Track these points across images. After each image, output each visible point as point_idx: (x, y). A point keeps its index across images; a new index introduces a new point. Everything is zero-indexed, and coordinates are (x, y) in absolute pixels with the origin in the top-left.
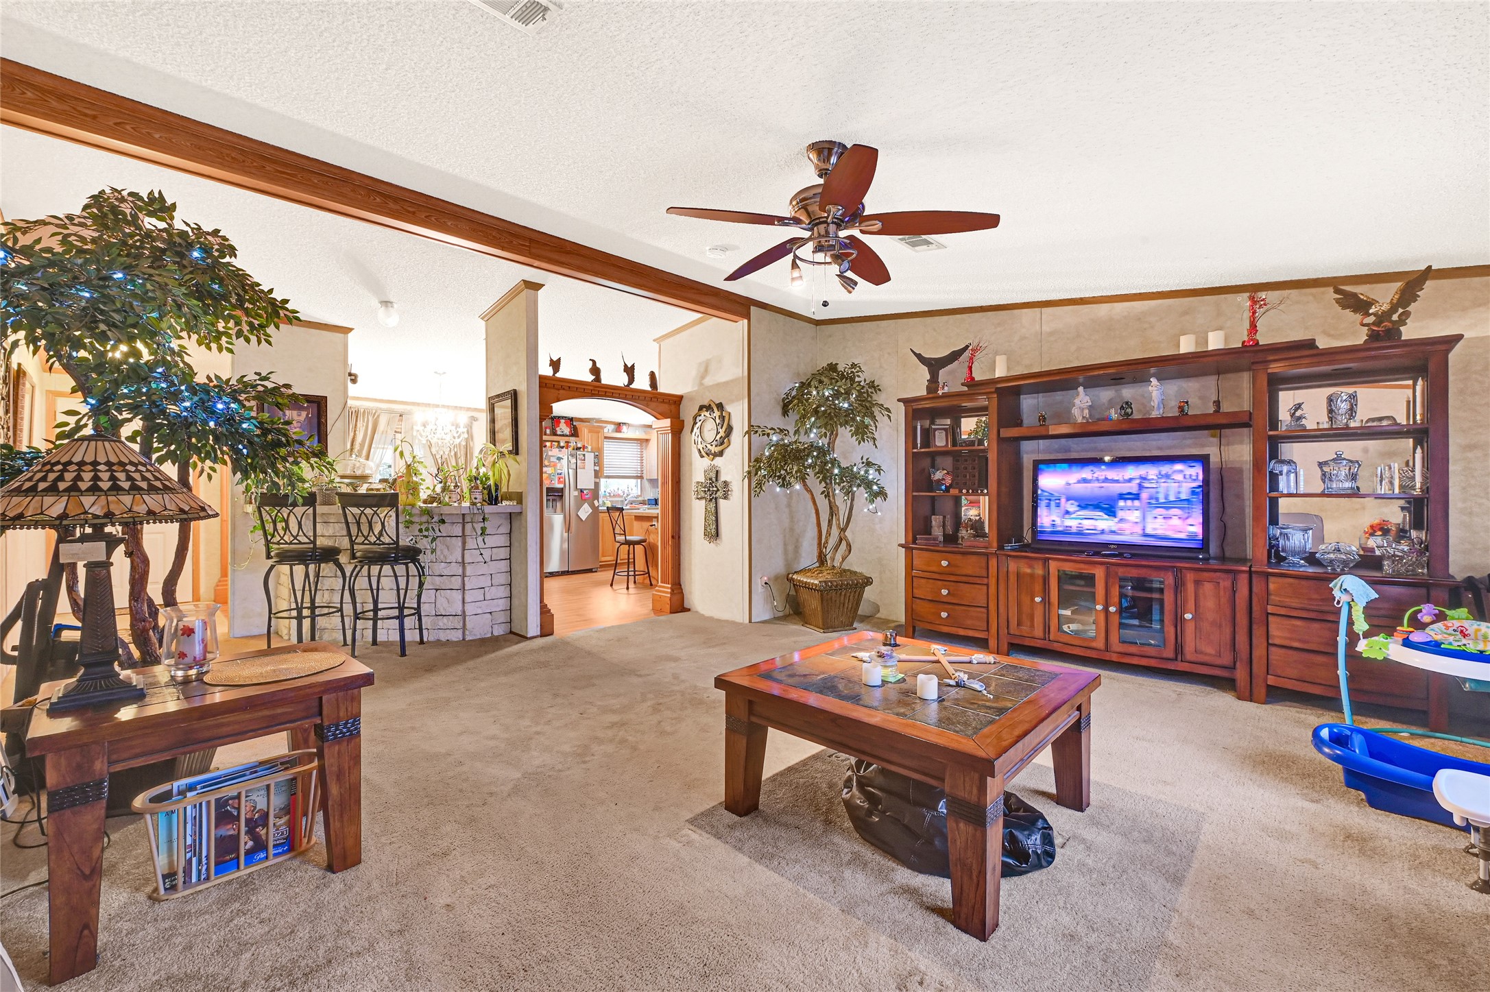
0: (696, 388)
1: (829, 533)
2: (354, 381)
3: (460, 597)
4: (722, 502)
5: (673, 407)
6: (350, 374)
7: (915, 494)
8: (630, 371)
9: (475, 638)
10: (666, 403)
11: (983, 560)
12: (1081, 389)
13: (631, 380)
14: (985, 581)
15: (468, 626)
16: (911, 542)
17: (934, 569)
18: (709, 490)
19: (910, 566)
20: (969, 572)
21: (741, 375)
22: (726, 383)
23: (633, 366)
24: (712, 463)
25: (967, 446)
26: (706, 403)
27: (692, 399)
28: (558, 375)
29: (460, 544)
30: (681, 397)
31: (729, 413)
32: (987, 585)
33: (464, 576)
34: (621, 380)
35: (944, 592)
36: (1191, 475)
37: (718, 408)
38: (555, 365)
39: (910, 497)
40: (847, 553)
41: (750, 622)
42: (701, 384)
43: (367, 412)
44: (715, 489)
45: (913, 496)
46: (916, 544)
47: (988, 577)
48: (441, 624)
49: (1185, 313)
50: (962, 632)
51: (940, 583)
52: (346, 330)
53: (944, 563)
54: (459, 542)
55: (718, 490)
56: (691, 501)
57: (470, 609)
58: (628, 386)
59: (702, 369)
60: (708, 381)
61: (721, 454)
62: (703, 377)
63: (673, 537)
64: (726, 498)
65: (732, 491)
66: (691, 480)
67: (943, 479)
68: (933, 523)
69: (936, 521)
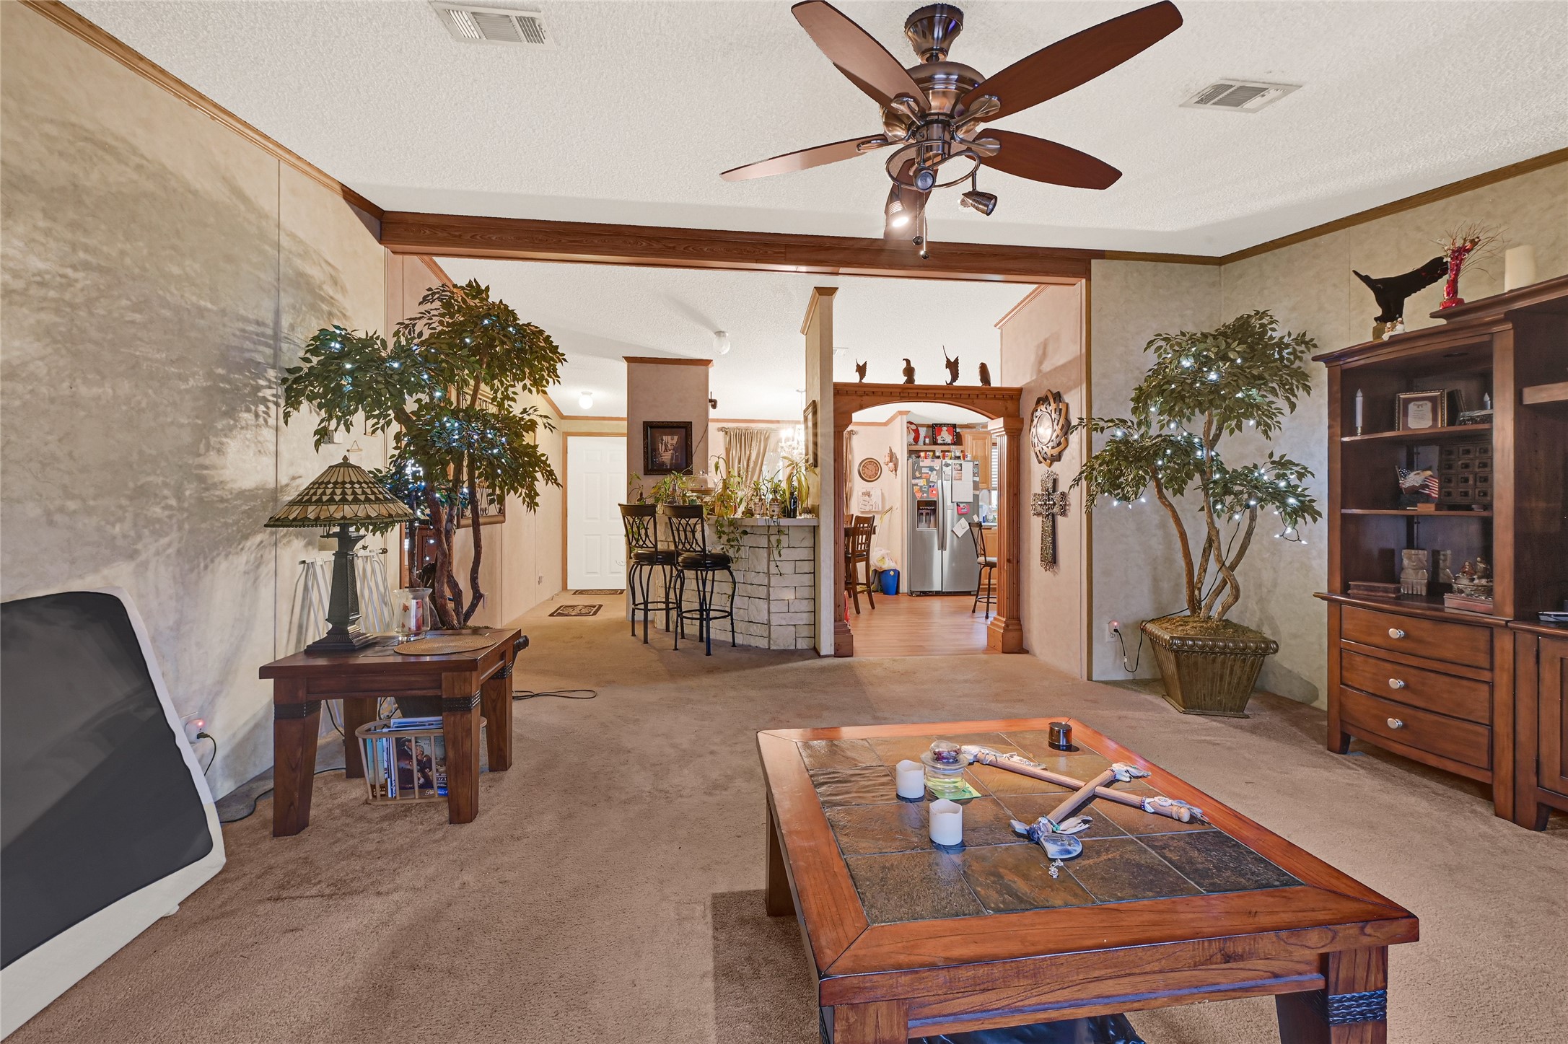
0: (1034, 377)
1: (1204, 569)
2: (714, 406)
3: (766, 606)
4: (1060, 519)
5: (1010, 404)
6: (711, 401)
7: (1344, 511)
8: (953, 366)
9: (779, 648)
10: (999, 399)
11: (1482, 636)
13: (955, 376)
14: (1486, 676)
15: (773, 636)
16: (1336, 590)
17: (1377, 640)
18: (1045, 504)
19: (1336, 631)
20: (1449, 653)
21: (1079, 353)
22: (1064, 366)
23: (957, 359)
24: (1050, 470)
26: (1042, 394)
27: (1030, 391)
28: (864, 381)
29: (766, 555)
30: (1020, 390)
31: (1067, 405)
32: (1491, 685)
33: (769, 586)
34: (943, 377)
35: (1393, 683)
37: (1054, 399)
38: (861, 370)
39: (1338, 517)
40: (1231, 600)
41: (1090, 678)
42: (1040, 371)
43: (759, 432)
44: (1051, 503)
45: (1343, 515)
46: (1348, 596)
47: (1492, 669)
48: (751, 630)
50: (1432, 761)
51: (1388, 666)
52: (707, 363)
53: (1394, 633)
54: (764, 553)
55: (1054, 504)
56: (1028, 516)
57: (775, 620)
58: (951, 383)
59: (1040, 352)
60: (1047, 367)
61: (1058, 458)
62: (1041, 363)
63: (1009, 561)
64: (1064, 513)
65: (1070, 505)
66: (1030, 491)
67: (1425, 486)
68: (1406, 562)
69: (1409, 559)
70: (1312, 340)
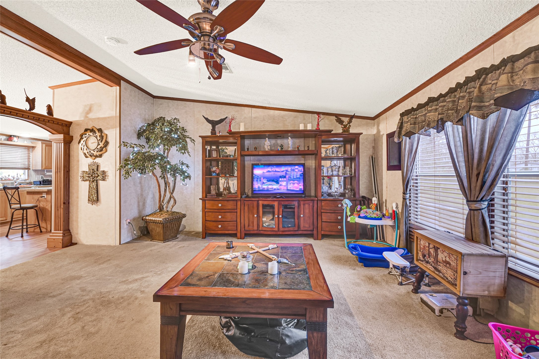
0: (83, 119)
1: (165, 195)
4: (101, 183)
5: (65, 128)
7: (206, 177)
8: (31, 101)
10: (60, 125)
11: (235, 202)
12: (267, 139)
13: (32, 107)
14: (236, 211)
16: (205, 197)
17: (215, 208)
18: (92, 176)
19: (204, 208)
20: (230, 208)
21: (115, 115)
22: (105, 118)
24: (94, 161)
25: (225, 157)
26: (90, 127)
27: (78, 124)
30: (71, 123)
31: (107, 135)
32: (237, 212)
35: (220, 217)
36: (300, 170)
37: (98, 131)
39: (205, 178)
40: (174, 204)
41: (120, 244)
42: (86, 117)
44: (97, 175)
45: (206, 178)
46: (207, 198)
47: (237, 209)
49: (295, 117)
50: (227, 232)
51: (218, 213)
53: (220, 205)
55: (98, 176)
56: (78, 182)
58: (29, 110)
59: (87, 109)
60: (91, 116)
61: (100, 156)
62: (88, 113)
63: (64, 203)
64: (104, 179)
65: (108, 176)
66: (78, 170)
67: (216, 171)
68: (212, 188)
69: (213, 188)
70: (186, 130)
